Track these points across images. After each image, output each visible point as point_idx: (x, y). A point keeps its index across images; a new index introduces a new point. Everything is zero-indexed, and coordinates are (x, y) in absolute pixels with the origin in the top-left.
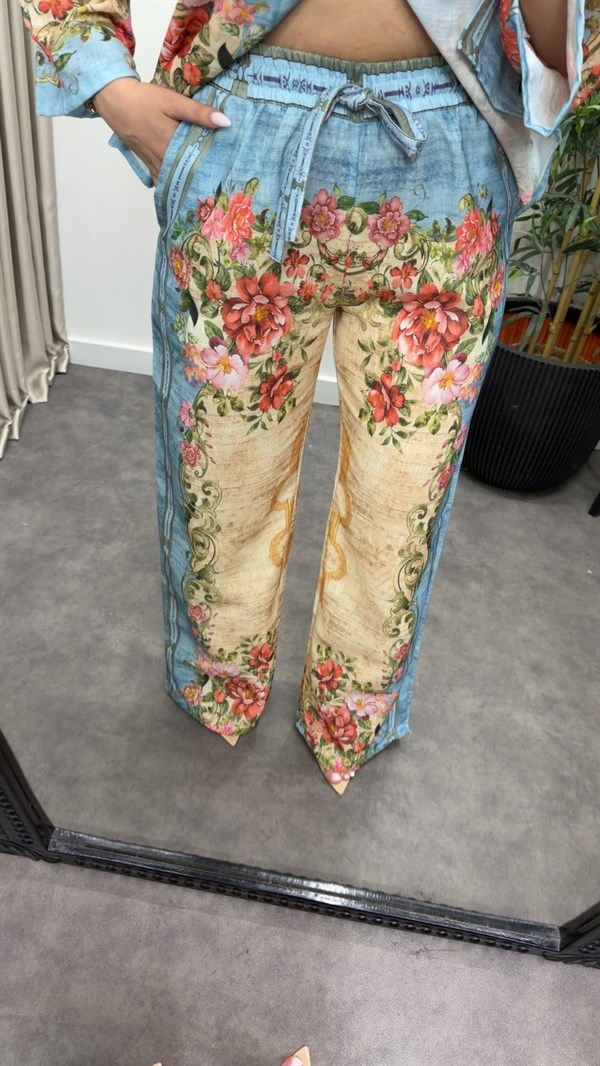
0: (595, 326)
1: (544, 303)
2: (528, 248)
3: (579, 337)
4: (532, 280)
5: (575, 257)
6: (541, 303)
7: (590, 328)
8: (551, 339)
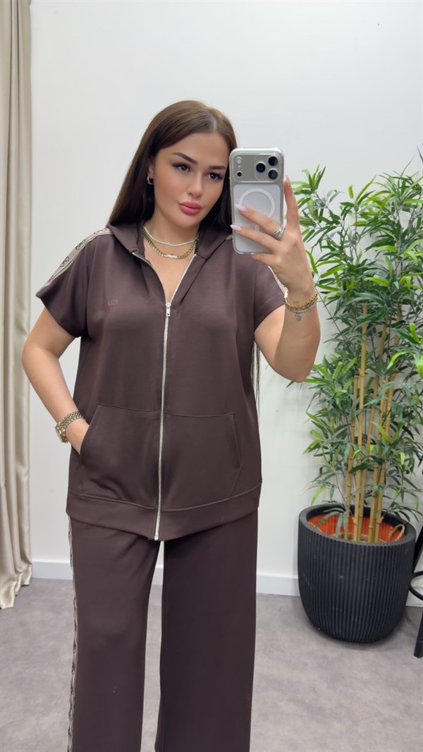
0: (383, 518)
1: (345, 504)
2: (327, 472)
3: (374, 526)
4: (333, 491)
6: (343, 505)
7: (380, 519)
8: (355, 528)
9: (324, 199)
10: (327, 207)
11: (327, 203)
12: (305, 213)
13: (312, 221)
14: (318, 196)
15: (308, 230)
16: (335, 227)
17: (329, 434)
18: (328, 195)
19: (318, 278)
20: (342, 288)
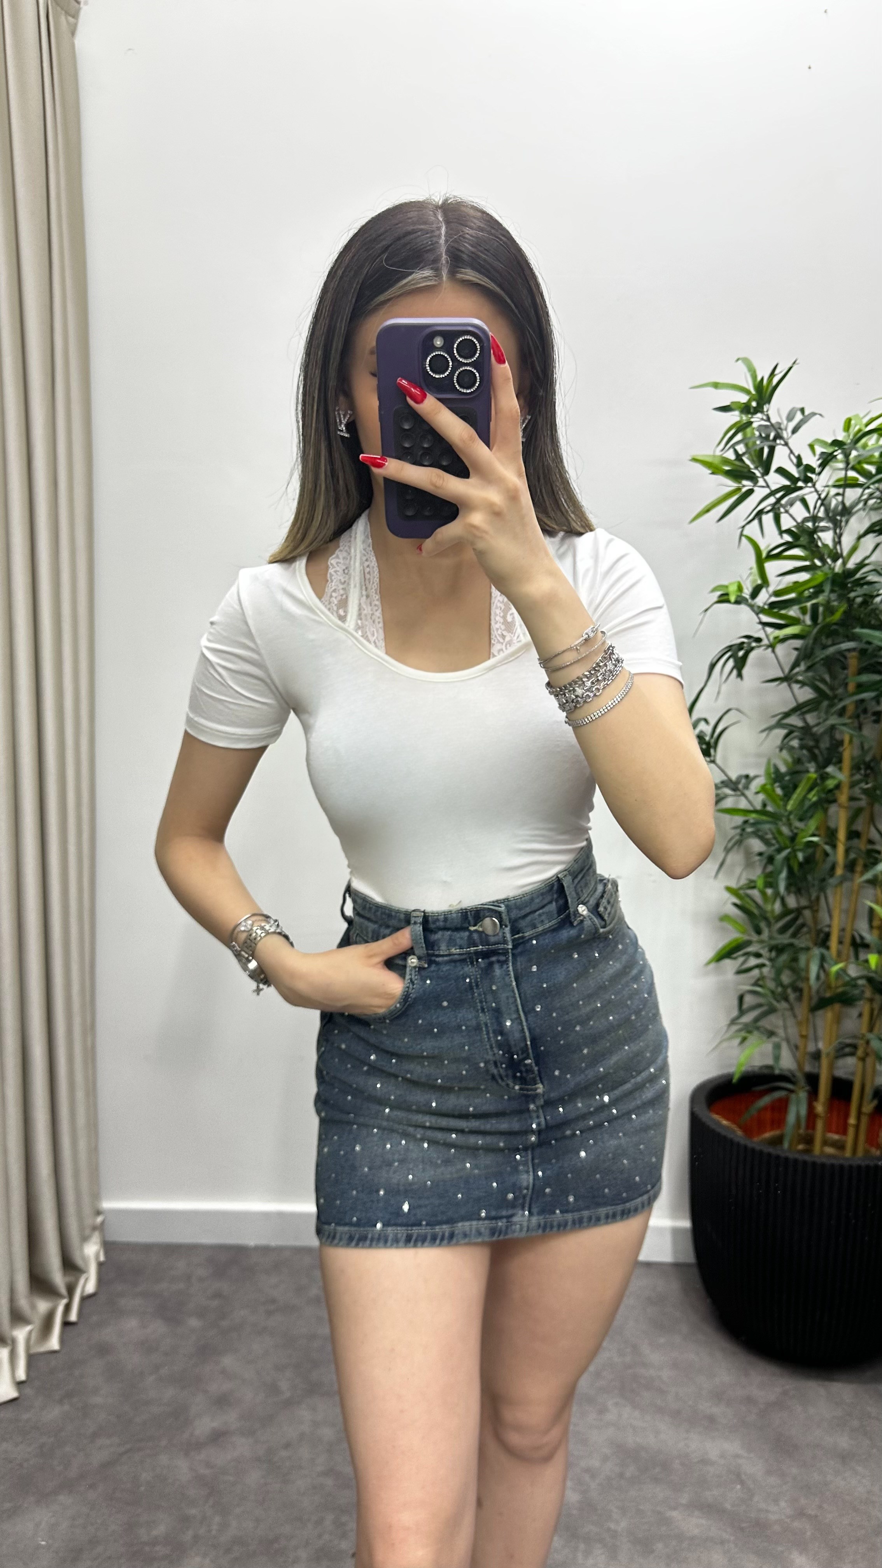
0: (875, 1102)
1: (799, 1075)
2: (759, 1006)
3: (859, 1118)
4: (777, 1049)
5: (826, 1016)
6: (794, 1076)
7: (868, 1108)
8: (820, 1125)
9: (779, 424)
10: (786, 444)
11: (785, 435)
12: (736, 452)
13: (749, 471)
14: (768, 419)
15: (739, 489)
16: (801, 488)
17: (763, 925)
18: (790, 418)
19: (767, 596)
20: (808, 620)
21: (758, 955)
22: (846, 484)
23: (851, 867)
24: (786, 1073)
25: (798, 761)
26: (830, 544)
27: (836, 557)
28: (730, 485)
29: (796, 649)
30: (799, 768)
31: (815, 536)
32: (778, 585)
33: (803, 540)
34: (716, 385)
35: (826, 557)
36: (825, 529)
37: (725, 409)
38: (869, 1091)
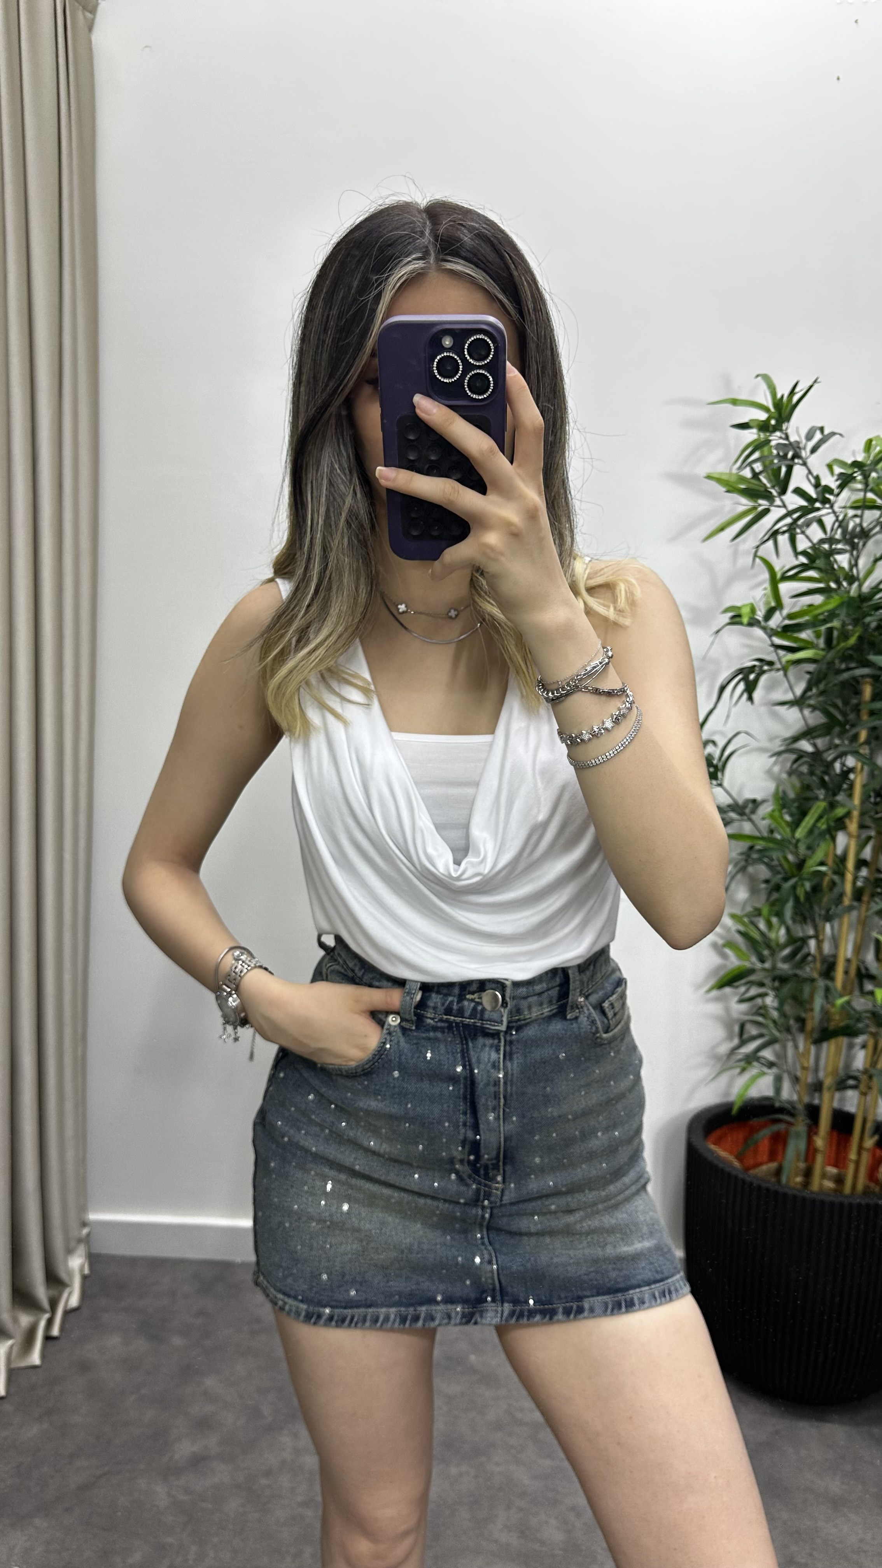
0: (876, 1138)
1: (800, 1107)
2: (761, 1036)
3: (859, 1153)
4: (778, 1080)
5: (829, 1048)
6: (794, 1108)
7: (869, 1143)
8: (819, 1159)
9: (798, 443)
10: (805, 464)
11: (803, 454)
12: (753, 470)
13: (766, 490)
14: (787, 438)
15: (755, 508)
16: (818, 509)
17: (766, 952)
18: (809, 437)
19: (781, 619)
20: (821, 643)
21: (761, 984)
22: (864, 505)
23: (858, 895)
24: (787, 1106)
25: (807, 787)
26: (845, 565)
27: (851, 579)
28: (745, 503)
29: (809, 673)
30: (809, 794)
31: (832, 559)
32: (792, 608)
33: (819, 563)
34: (735, 402)
35: (841, 580)
36: (841, 551)
37: (744, 426)
38: (869, 1125)
